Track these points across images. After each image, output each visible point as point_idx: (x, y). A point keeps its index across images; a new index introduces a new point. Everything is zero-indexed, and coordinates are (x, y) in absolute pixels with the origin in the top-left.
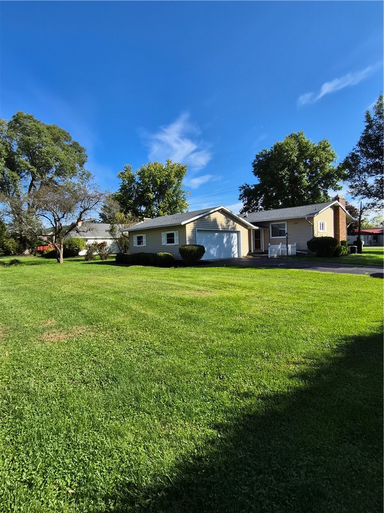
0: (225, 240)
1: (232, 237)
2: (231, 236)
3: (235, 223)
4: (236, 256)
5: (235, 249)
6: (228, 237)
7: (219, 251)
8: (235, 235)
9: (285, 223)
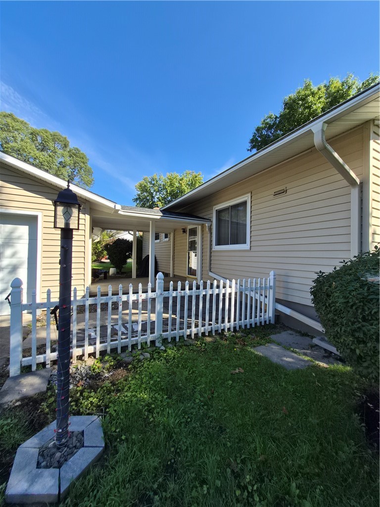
9: (247, 198)
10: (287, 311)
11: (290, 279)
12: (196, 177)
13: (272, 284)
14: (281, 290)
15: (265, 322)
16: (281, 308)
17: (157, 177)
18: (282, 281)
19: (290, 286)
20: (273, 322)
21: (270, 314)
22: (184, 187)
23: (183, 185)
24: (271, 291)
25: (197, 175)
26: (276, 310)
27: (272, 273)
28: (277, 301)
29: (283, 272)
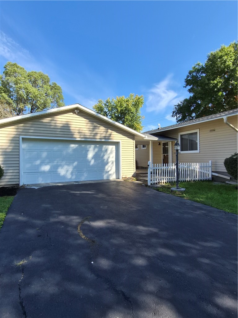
0: (90, 155)
1: (106, 150)
2: (103, 149)
3: (110, 131)
4: (113, 177)
5: (111, 168)
6: (96, 150)
7: (78, 170)
8: (112, 148)
9: (198, 131)
10: (216, 175)
11: (217, 163)
12: (139, 99)
13: (210, 165)
14: (214, 168)
15: (208, 179)
16: (214, 174)
17: (110, 100)
18: (214, 164)
19: (217, 166)
20: (211, 179)
21: (210, 176)
22: (130, 107)
23: (129, 105)
24: (210, 168)
25: (139, 97)
26: (212, 175)
27: (210, 161)
28: (213, 172)
29: (214, 161)
